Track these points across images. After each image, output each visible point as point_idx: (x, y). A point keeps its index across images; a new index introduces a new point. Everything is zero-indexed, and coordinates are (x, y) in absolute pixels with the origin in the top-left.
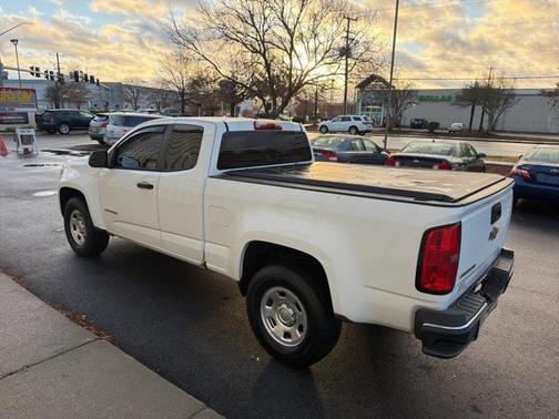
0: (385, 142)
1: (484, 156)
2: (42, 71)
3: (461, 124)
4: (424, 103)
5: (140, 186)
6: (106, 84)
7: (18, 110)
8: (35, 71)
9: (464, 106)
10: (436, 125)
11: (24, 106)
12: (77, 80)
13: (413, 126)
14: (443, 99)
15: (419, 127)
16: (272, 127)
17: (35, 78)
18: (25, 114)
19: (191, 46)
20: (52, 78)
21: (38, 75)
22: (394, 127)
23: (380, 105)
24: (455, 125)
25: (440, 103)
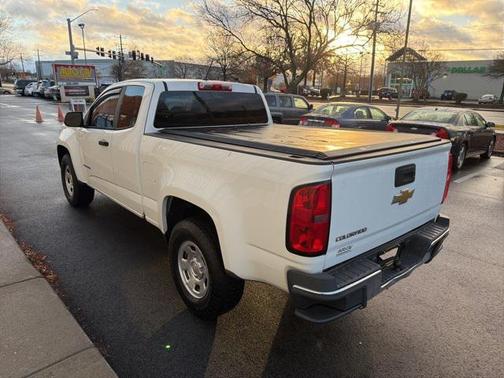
0: (397, 111)
1: (493, 125)
2: (106, 51)
3: (492, 96)
4: (455, 74)
5: (101, 143)
6: (159, 62)
7: (81, 84)
8: (101, 52)
9: (496, 77)
10: (464, 96)
11: (85, 81)
12: (135, 59)
13: (443, 97)
14: (476, 71)
15: (449, 98)
16: (220, 88)
17: (100, 57)
18: (87, 88)
19: (220, 23)
20: (114, 57)
21: (103, 55)
22: (421, 98)
23: (410, 77)
24: (486, 97)
25: (472, 75)
